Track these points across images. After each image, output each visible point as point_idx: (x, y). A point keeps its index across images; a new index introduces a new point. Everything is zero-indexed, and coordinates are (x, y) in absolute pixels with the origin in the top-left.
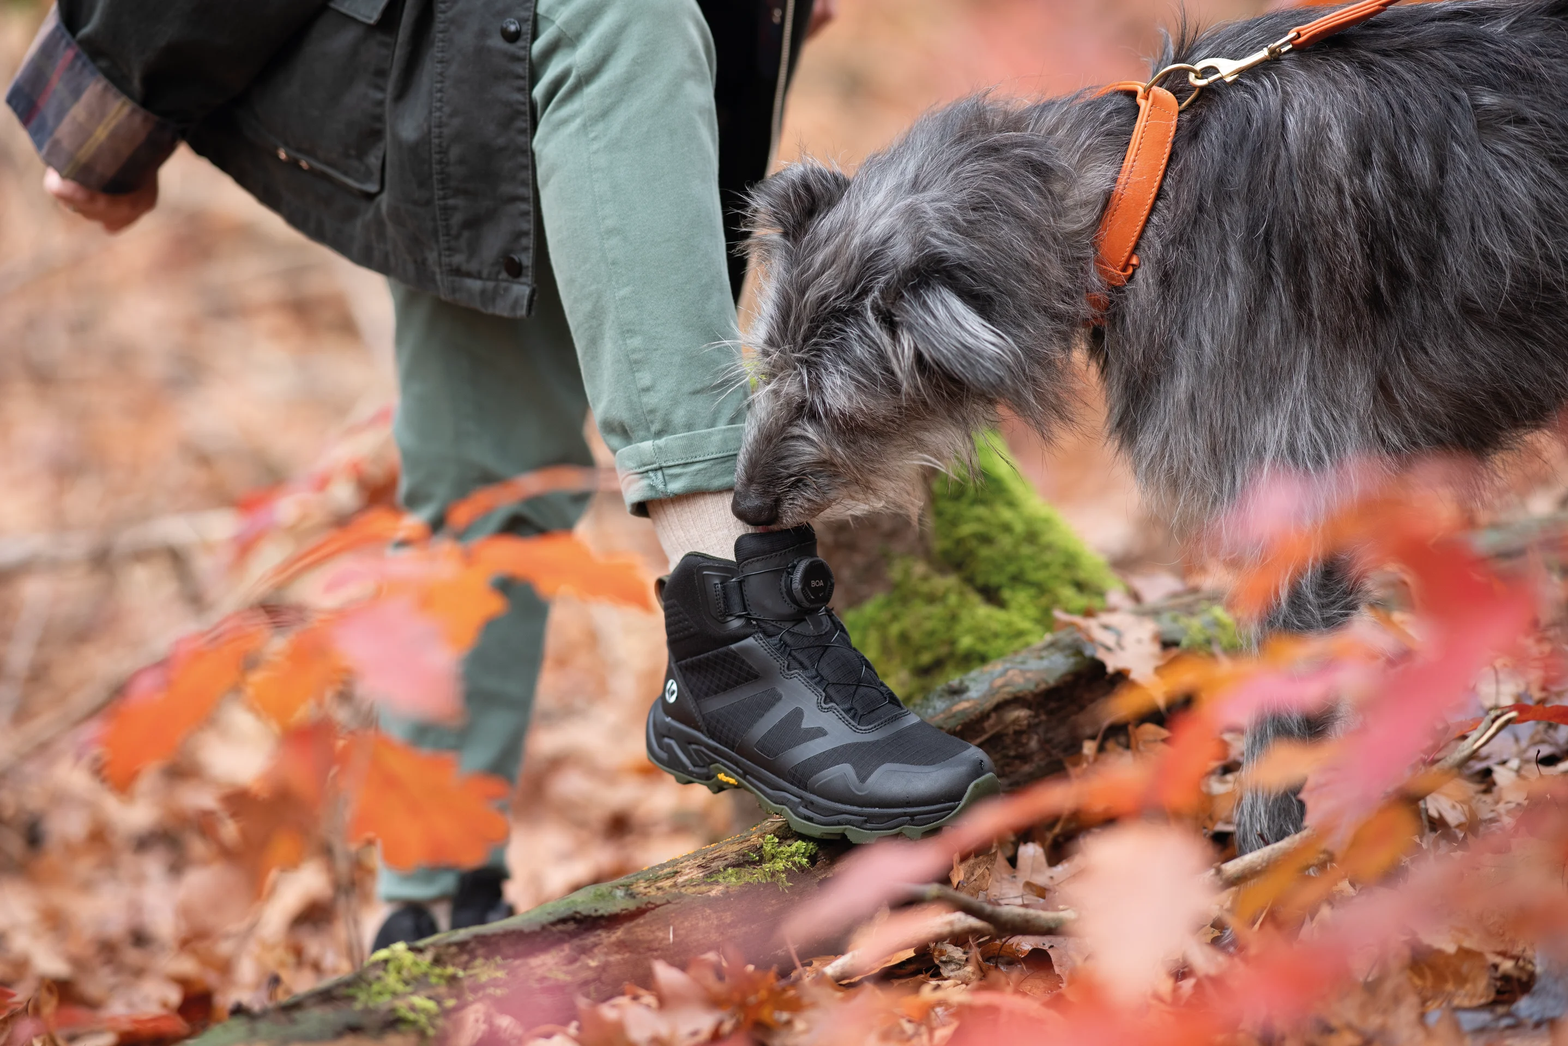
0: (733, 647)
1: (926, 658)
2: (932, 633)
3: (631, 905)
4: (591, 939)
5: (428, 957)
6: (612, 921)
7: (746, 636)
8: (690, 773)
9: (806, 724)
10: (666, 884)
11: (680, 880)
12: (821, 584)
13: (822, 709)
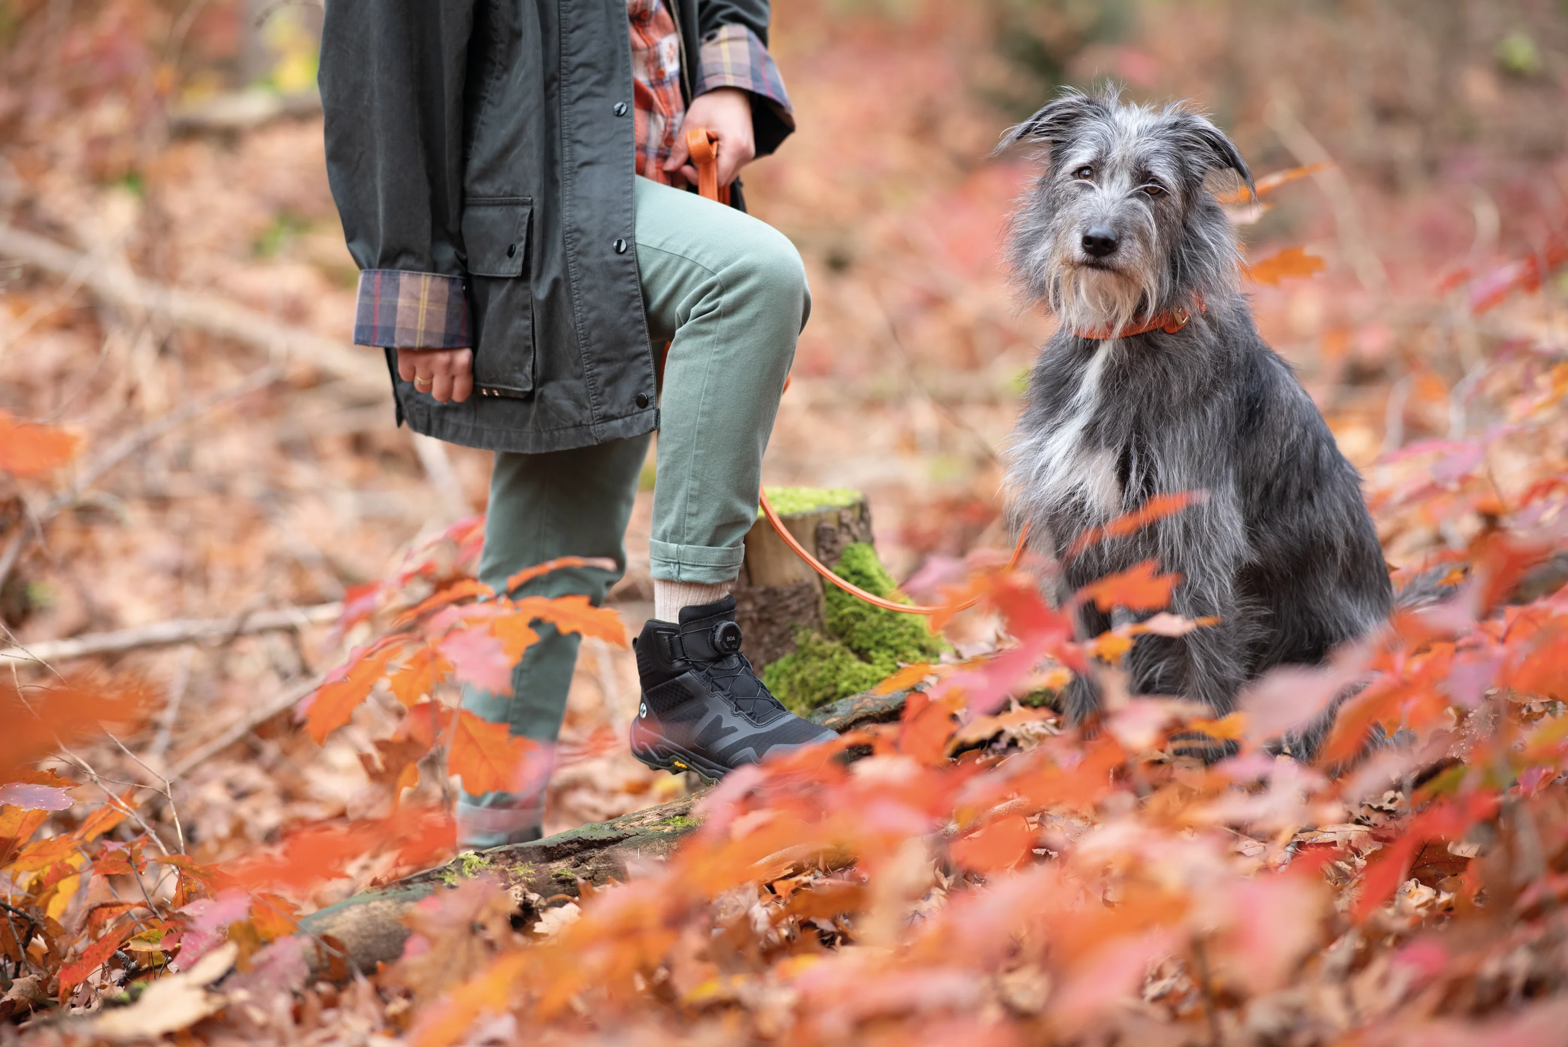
0: (677, 679)
1: (818, 696)
2: (822, 680)
3: (614, 835)
4: (587, 854)
5: (488, 859)
6: (602, 844)
7: (685, 672)
8: (658, 763)
9: (724, 725)
10: (636, 824)
11: (645, 822)
12: (734, 638)
13: (734, 715)
